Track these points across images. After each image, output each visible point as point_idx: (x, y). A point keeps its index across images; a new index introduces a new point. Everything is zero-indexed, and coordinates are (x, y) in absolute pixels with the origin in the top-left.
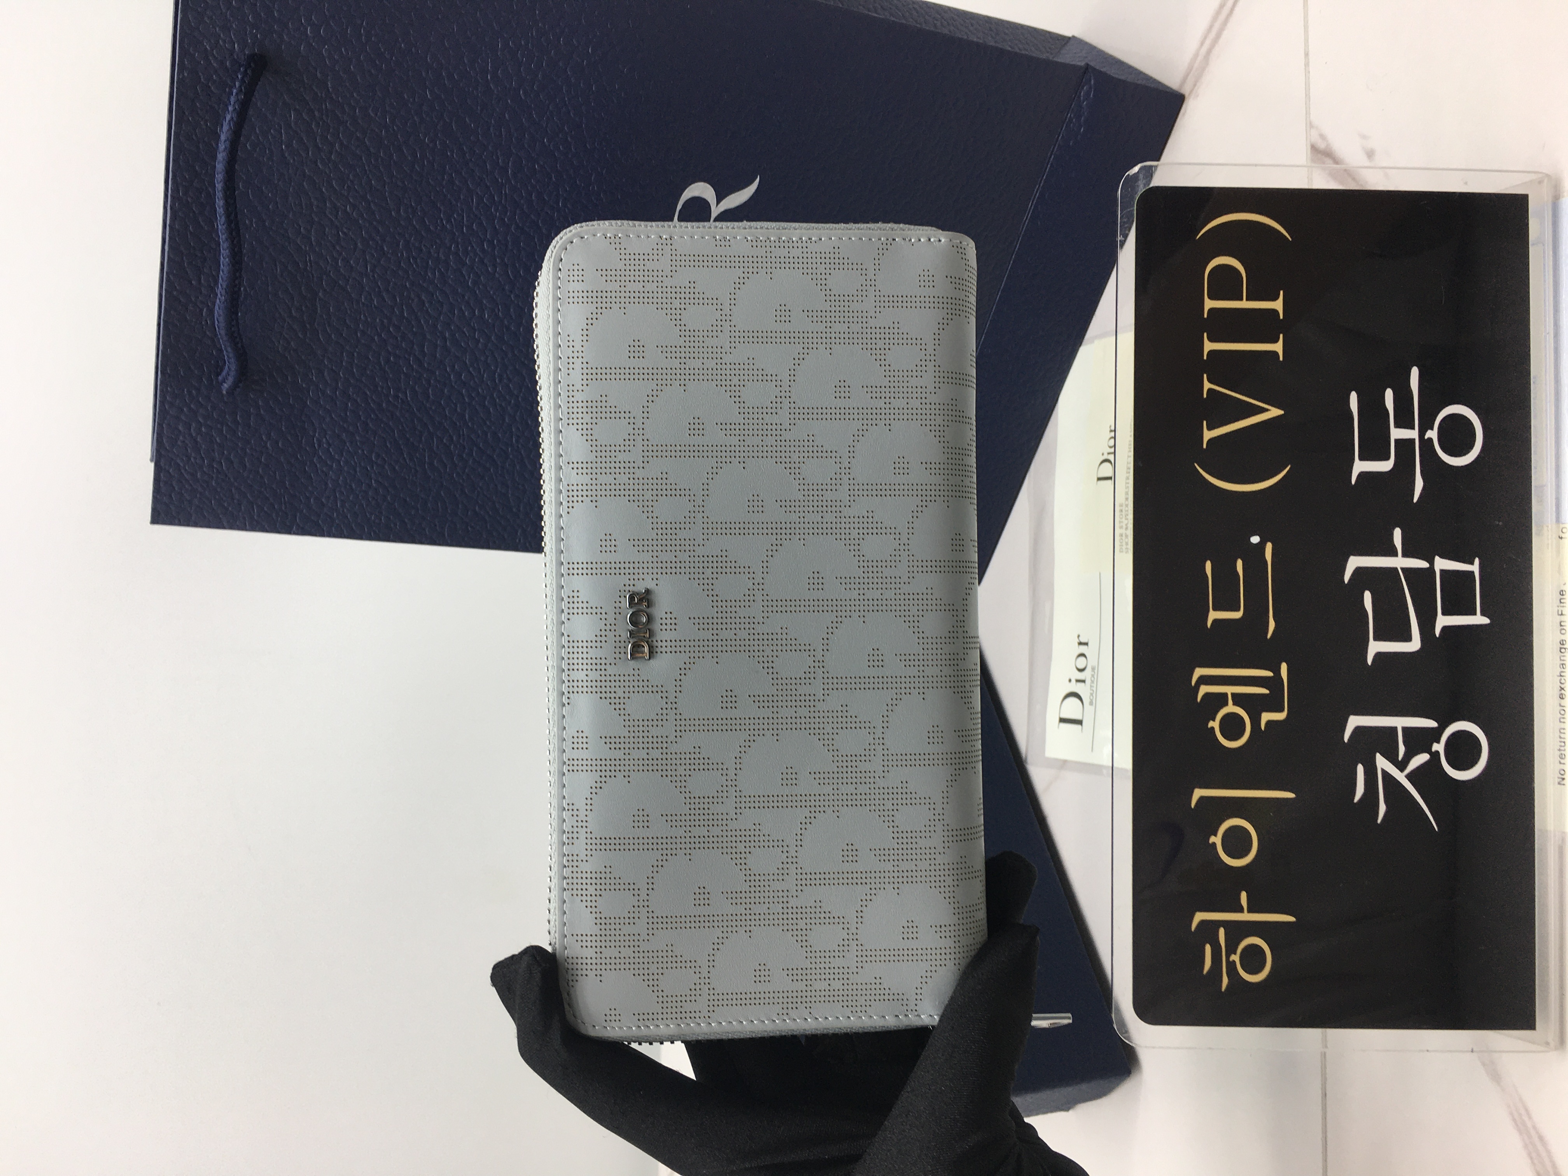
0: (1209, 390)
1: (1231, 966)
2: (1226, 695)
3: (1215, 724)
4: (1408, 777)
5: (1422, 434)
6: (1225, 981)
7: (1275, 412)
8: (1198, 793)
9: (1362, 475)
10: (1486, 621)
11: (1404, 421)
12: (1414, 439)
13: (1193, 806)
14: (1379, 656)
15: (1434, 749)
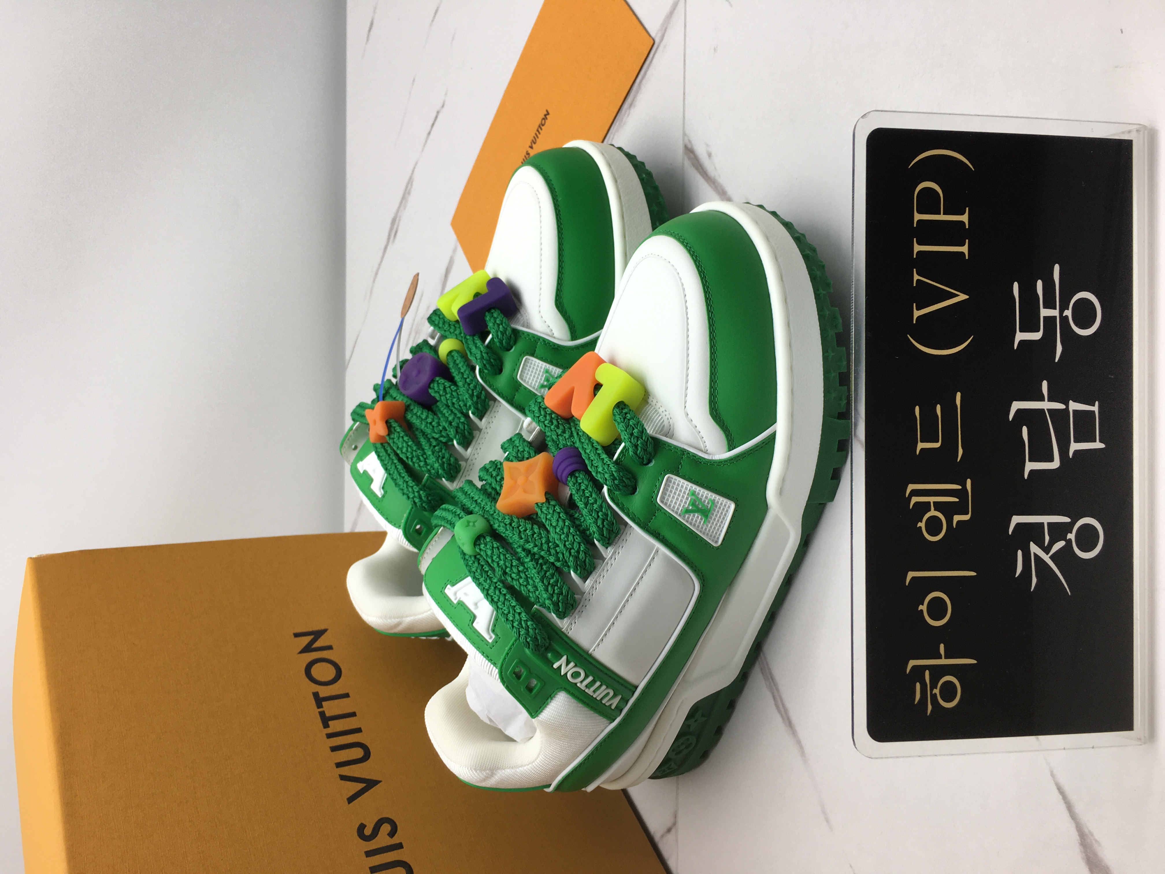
0: (918, 280)
1: (934, 696)
2: (930, 503)
3: (922, 525)
4: (1050, 557)
5: (1061, 312)
6: (930, 707)
7: (962, 297)
8: (911, 575)
9: (1021, 342)
10: (1102, 446)
11: (1050, 304)
12: (1056, 316)
13: (907, 584)
14: (1032, 472)
15: (1068, 539)
